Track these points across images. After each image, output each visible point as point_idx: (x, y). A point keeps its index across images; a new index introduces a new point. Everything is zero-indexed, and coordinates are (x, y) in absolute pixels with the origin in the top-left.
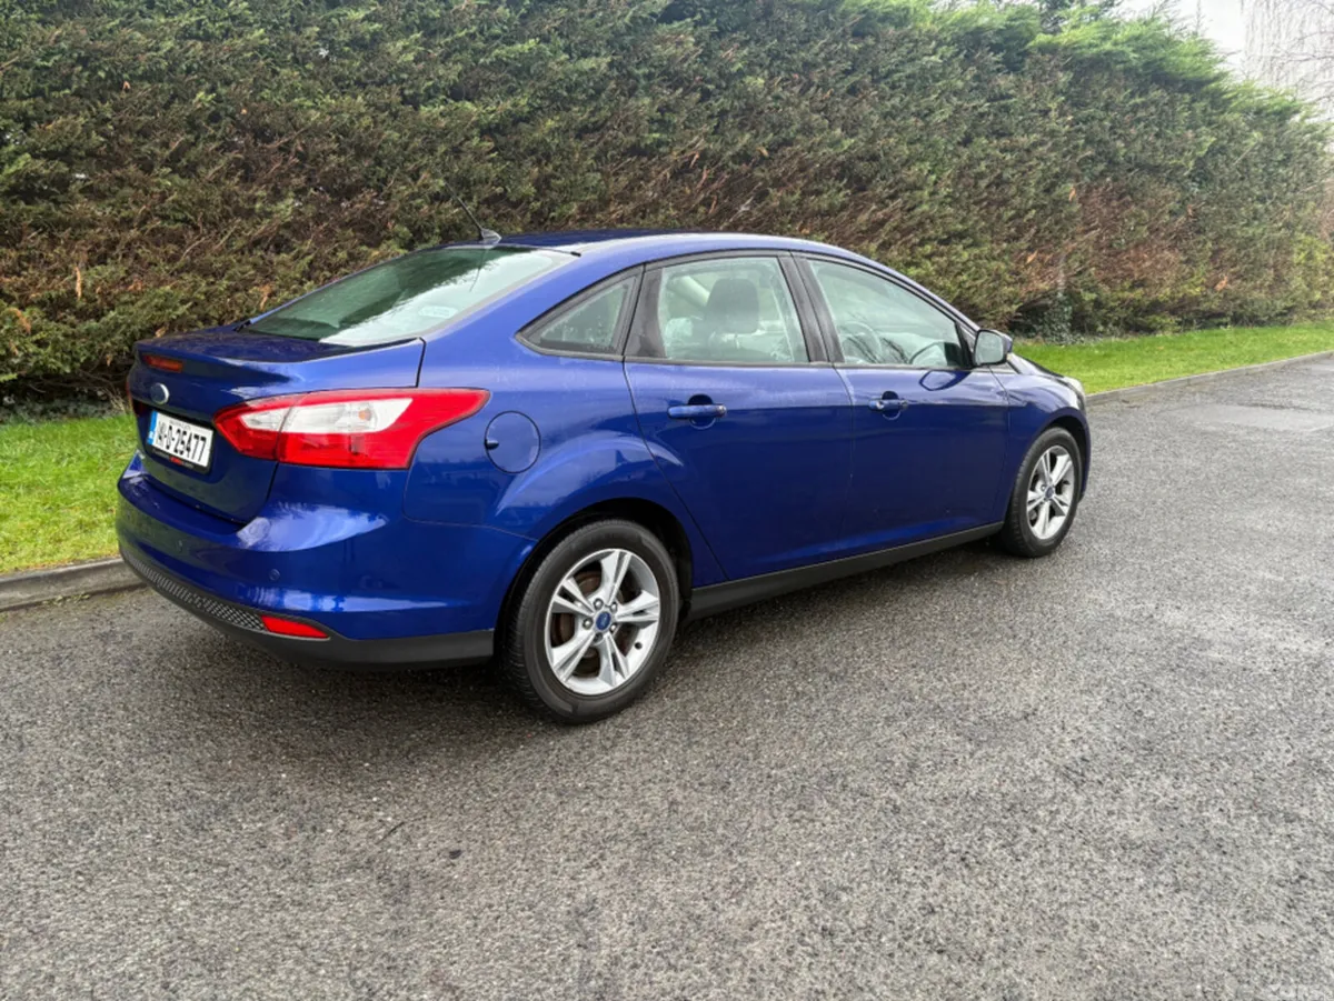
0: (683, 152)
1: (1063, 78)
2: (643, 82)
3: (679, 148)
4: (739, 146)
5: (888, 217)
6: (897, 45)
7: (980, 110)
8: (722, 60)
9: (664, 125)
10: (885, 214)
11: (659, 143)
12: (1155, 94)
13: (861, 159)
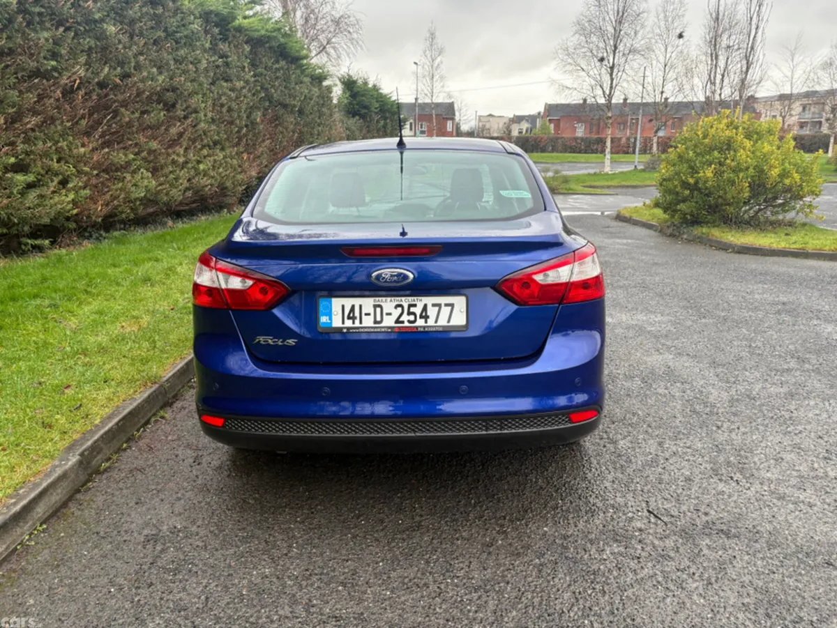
0: (70, 77)
1: (247, 48)
2: (37, 19)
3: (67, 74)
4: (102, 75)
5: (185, 130)
6: (175, 14)
7: (217, 63)
8: (84, 8)
9: (54, 55)
10: (183, 128)
11: (54, 69)
12: (283, 63)
13: (168, 90)
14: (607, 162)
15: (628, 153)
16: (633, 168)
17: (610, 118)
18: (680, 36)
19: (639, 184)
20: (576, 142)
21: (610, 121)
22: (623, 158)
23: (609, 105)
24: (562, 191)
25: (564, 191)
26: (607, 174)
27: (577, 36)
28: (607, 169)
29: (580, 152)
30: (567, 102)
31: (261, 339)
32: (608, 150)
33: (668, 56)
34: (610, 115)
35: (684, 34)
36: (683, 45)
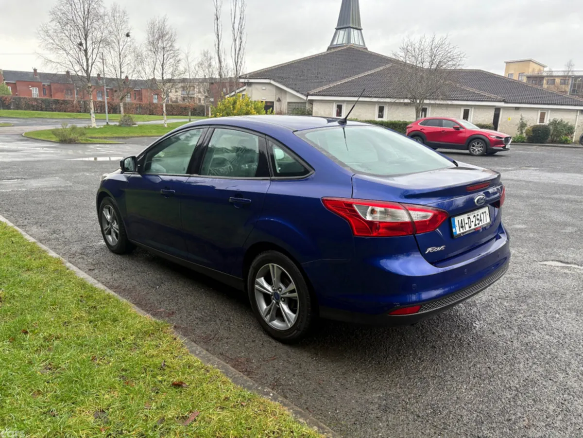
14: (93, 120)
15: (80, 112)
16: (105, 124)
17: (91, 87)
18: (128, 35)
19: (126, 135)
20: (37, 102)
21: (91, 90)
22: (80, 115)
23: (89, 78)
24: (82, 142)
25: (84, 142)
26: (94, 129)
27: (54, 23)
28: (94, 124)
29: (42, 110)
30: (54, 72)
31: (430, 250)
32: (92, 111)
33: (121, 48)
34: (90, 85)
35: (130, 34)
36: (130, 41)
